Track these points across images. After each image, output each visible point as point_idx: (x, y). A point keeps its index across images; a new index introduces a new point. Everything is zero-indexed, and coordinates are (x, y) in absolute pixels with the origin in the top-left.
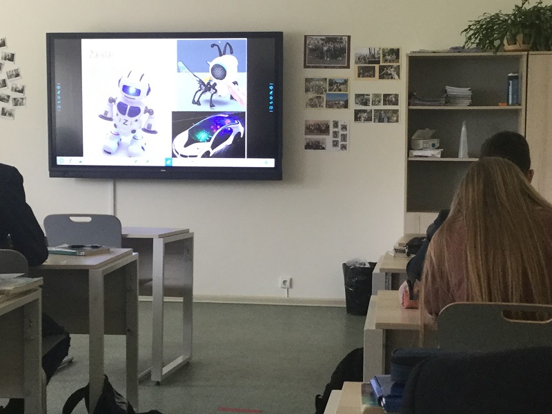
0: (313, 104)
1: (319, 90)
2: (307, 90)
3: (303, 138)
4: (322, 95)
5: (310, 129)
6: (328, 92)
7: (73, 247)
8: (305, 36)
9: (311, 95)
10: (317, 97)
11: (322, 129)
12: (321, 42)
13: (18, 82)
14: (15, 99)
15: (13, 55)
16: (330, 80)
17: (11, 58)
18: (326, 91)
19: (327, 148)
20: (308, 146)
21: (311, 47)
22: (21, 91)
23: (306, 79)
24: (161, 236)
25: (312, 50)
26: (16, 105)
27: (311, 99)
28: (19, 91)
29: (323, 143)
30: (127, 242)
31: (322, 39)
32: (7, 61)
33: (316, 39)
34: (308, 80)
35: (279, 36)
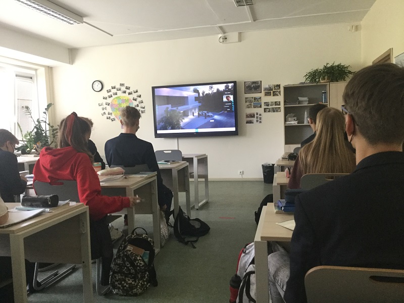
0: (248, 107)
1: (251, 102)
2: (246, 102)
5: (247, 116)
6: (254, 102)
7: (166, 161)
8: (245, 82)
9: (247, 104)
10: (250, 104)
11: (252, 116)
13: (143, 105)
14: (142, 111)
16: (254, 98)
17: (140, 96)
19: (254, 123)
20: (247, 122)
22: (144, 108)
24: (196, 157)
25: (247, 87)
27: (248, 105)
29: (253, 121)
30: (184, 159)
31: (251, 83)
32: (138, 97)
33: (249, 83)
34: (246, 98)
35: (235, 82)
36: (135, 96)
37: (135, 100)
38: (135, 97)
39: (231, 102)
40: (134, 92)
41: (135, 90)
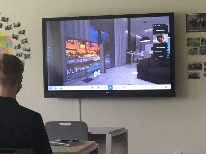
0: (192, 53)
1: (196, 44)
2: (188, 45)
3: (187, 72)
4: (197, 48)
5: (191, 67)
6: (201, 46)
8: (187, 14)
9: (191, 48)
10: (195, 49)
11: (198, 67)
12: (196, 17)
13: (27, 46)
14: (25, 55)
15: (24, 31)
16: (202, 39)
18: (199, 45)
19: (201, 78)
20: (190, 77)
21: (190, 20)
23: (188, 39)
24: (110, 133)
25: (190, 22)
26: (26, 58)
27: (191, 50)
28: (28, 51)
29: (198, 75)
31: (197, 16)
32: (21, 34)
33: (193, 15)
34: (189, 39)
35: (171, 15)
36: (15, 31)
37: (16, 38)
38: (16, 33)
39: (165, 44)
40: (15, 26)
41: (16, 23)
